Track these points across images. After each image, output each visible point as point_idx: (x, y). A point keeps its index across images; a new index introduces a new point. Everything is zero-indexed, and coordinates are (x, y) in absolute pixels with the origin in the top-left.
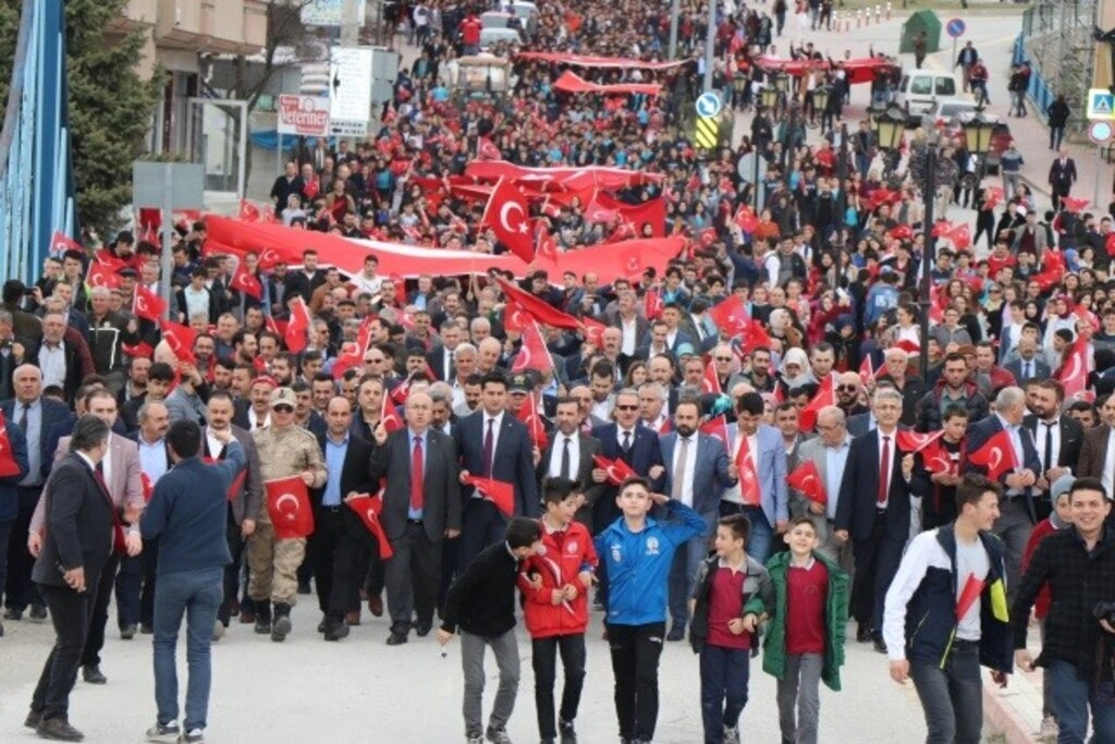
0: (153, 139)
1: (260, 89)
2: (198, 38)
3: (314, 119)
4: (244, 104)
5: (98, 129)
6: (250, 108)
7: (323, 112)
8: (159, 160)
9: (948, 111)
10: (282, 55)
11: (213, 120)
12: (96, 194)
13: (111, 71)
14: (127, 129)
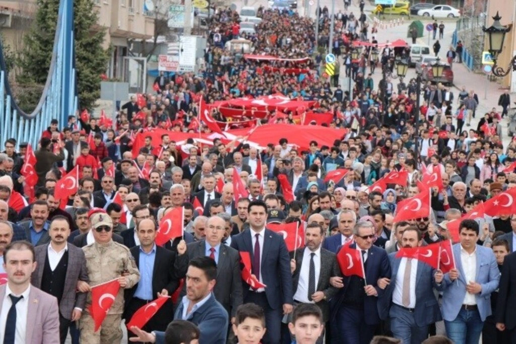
0: (109, 73)
1: (152, 53)
2: (127, 33)
3: (173, 65)
4: (145, 59)
5: (87, 69)
6: (148, 60)
7: (177, 62)
8: (111, 81)
9: (426, 61)
10: (161, 39)
11: (133, 65)
12: (86, 94)
13: (92, 46)
14: (98, 68)
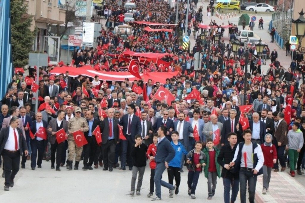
0: (34, 47)
1: (64, 33)
2: (47, 19)
3: (78, 42)
4: (59, 38)
5: (19, 44)
6: (61, 39)
7: (81, 40)
8: (36, 53)
9: (251, 41)
10: (70, 24)
11: (51, 42)
12: (18, 62)
13: (23, 29)
14: (27, 44)
